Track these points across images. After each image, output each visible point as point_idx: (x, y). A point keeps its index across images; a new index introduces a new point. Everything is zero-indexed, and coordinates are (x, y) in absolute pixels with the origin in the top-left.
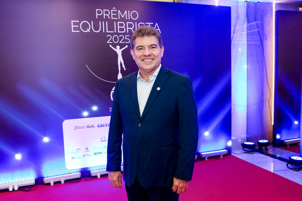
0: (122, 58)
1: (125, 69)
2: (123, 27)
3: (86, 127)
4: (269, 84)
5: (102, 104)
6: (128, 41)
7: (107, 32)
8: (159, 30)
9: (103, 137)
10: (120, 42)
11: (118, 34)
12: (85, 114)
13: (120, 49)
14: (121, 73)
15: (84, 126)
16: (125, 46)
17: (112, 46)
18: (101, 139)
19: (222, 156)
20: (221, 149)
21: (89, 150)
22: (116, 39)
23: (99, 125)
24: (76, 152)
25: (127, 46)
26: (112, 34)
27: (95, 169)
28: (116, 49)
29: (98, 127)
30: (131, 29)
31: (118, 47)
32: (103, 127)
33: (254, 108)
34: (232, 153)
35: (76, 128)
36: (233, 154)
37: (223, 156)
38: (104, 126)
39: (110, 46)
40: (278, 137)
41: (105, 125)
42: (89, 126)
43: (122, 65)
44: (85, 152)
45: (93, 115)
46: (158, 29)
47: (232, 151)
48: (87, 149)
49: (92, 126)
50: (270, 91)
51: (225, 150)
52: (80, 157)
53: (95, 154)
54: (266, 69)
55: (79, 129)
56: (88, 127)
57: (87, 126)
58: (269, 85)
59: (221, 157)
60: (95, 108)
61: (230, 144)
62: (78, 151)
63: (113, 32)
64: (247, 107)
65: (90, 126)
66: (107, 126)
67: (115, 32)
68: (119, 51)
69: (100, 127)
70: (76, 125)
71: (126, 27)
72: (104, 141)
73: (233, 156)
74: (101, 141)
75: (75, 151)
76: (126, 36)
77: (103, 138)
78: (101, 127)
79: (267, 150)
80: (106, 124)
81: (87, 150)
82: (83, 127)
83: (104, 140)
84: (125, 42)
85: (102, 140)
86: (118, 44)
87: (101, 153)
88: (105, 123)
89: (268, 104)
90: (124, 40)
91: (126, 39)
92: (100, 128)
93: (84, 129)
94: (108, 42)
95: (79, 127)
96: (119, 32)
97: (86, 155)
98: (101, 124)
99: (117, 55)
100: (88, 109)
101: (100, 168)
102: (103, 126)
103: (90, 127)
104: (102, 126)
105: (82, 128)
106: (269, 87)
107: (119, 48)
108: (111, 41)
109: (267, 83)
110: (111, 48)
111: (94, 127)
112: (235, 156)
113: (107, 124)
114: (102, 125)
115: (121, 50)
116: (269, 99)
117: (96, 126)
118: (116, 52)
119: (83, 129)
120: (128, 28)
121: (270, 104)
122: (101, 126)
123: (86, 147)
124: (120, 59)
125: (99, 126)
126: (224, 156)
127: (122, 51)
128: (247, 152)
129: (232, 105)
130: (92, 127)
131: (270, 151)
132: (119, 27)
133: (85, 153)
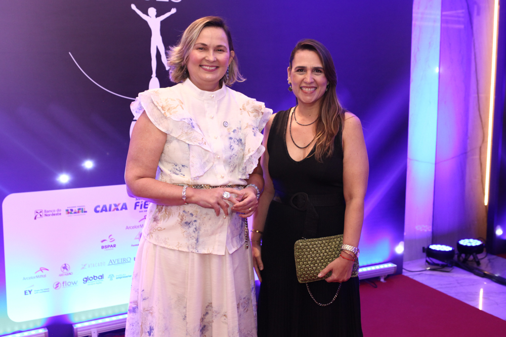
0: (160, 38)
1: (168, 68)
3: (64, 212)
4: (482, 113)
5: (108, 154)
9: (107, 238)
12: (64, 178)
13: (157, 16)
14: (157, 76)
15: (58, 210)
16: (170, 11)
17: (137, 7)
18: (103, 241)
19: (383, 277)
20: (381, 260)
21: (70, 271)
23: (99, 206)
24: (37, 277)
25: (174, 11)
27: (84, 319)
28: (148, 15)
29: (96, 211)
31: (152, 11)
32: (108, 213)
33: (449, 166)
34: (404, 271)
35: (38, 214)
37: (385, 279)
38: (110, 210)
39: (133, 7)
40: (499, 232)
41: (113, 207)
42: (72, 210)
43: (161, 56)
44: (61, 275)
45: (83, 180)
47: (404, 267)
48: (65, 268)
49: (81, 210)
50: (483, 128)
51: (390, 265)
52: (47, 290)
53: (86, 280)
54: (477, 81)
55: (45, 218)
56: (69, 213)
57: (68, 210)
58: (483, 116)
59: (382, 280)
60: (89, 165)
61: (400, 249)
62: (43, 274)
64: (436, 164)
65: (76, 209)
66: (117, 209)
68: (153, 21)
69: (102, 211)
70: (39, 208)
72: (109, 246)
73: (407, 278)
74: (103, 247)
75: (35, 275)
77: (109, 240)
78: (104, 212)
79: (478, 263)
80: (116, 205)
81: (65, 270)
82: (56, 212)
83: (110, 244)
84: (170, 1)
85: (105, 244)
86: (153, 3)
87: (102, 277)
88: (112, 203)
89: (477, 157)
92: (99, 213)
93: (59, 216)
95: (45, 211)
97: (61, 282)
98: (105, 204)
99: (148, 32)
100: (72, 165)
101: (97, 316)
102: (108, 209)
103: (75, 213)
104: (106, 210)
105: (54, 215)
106: (482, 121)
107: (155, 13)
109: (478, 113)
110: (134, 11)
111: (85, 212)
112: (411, 277)
113: (119, 204)
114: (105, 206)
115: (158, 18)
116: (481, 147)
117: (90, 209)
118: (146, 23)
119: (56, 216)
121: (482, 157)
122: (104, 209)
123: (62, 264)
124: (157, 41)
125: (98, 209)
126: (388, 277)
127: (162, 23)
128: (435, 268)
129: (408, 160)
130: (81, 213)
131: (485, 266)
133: (61, 280)
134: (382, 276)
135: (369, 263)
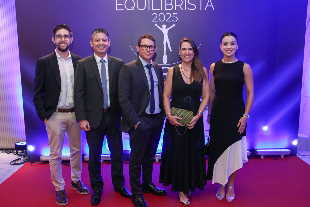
1: (171, 51)
2: (171, 4)
6: (175, 19)
7: (153, 9)
8: (212, 7)
10: (167, 21)
11: (165, 12)
13: (166, 28)
14: (166, 54)
16: (172, 26)
17: (158, 25)
20: (284, 147)
22: (162, 17)
25: (174, 25)
26: (158, 12)
28: (162, 28)
30: (180, 5)
31: (164, 26)
34: (297, 154)
36: (298, 156)
37: (284, 157)
39: (156, 25)
43: (168, 45)
46: (211, 5)
47: (297, 152)
51: (287, 150)
59: (282, 157)
61: (295, 143)
63: (159, 10)
67: (162, 9)
68: (165, 30)
71: (173, 4)
73: (298, 158)
76: (173, 14)
84: (172, 21)
86: (165, 23)
90: (172, 19)
91: (173, 17)
94: (153, 21)
96: (165, 9)
107: (166, 27)
108: (157, 19)
110: (156, 27)
112: (300, 158)
118: (162, 31)
120: (176, 5)
124: (166, 39)
126: (286, 156)
127: (168, 31)
132: (165, 4)
134: (282, 155)
135: (277, 148)
